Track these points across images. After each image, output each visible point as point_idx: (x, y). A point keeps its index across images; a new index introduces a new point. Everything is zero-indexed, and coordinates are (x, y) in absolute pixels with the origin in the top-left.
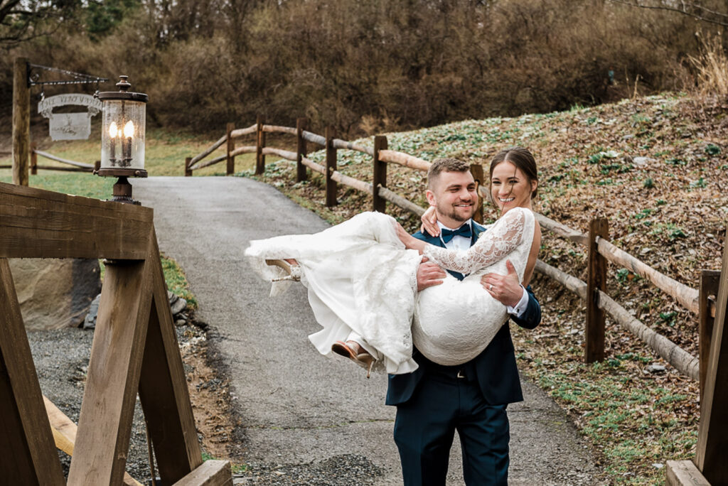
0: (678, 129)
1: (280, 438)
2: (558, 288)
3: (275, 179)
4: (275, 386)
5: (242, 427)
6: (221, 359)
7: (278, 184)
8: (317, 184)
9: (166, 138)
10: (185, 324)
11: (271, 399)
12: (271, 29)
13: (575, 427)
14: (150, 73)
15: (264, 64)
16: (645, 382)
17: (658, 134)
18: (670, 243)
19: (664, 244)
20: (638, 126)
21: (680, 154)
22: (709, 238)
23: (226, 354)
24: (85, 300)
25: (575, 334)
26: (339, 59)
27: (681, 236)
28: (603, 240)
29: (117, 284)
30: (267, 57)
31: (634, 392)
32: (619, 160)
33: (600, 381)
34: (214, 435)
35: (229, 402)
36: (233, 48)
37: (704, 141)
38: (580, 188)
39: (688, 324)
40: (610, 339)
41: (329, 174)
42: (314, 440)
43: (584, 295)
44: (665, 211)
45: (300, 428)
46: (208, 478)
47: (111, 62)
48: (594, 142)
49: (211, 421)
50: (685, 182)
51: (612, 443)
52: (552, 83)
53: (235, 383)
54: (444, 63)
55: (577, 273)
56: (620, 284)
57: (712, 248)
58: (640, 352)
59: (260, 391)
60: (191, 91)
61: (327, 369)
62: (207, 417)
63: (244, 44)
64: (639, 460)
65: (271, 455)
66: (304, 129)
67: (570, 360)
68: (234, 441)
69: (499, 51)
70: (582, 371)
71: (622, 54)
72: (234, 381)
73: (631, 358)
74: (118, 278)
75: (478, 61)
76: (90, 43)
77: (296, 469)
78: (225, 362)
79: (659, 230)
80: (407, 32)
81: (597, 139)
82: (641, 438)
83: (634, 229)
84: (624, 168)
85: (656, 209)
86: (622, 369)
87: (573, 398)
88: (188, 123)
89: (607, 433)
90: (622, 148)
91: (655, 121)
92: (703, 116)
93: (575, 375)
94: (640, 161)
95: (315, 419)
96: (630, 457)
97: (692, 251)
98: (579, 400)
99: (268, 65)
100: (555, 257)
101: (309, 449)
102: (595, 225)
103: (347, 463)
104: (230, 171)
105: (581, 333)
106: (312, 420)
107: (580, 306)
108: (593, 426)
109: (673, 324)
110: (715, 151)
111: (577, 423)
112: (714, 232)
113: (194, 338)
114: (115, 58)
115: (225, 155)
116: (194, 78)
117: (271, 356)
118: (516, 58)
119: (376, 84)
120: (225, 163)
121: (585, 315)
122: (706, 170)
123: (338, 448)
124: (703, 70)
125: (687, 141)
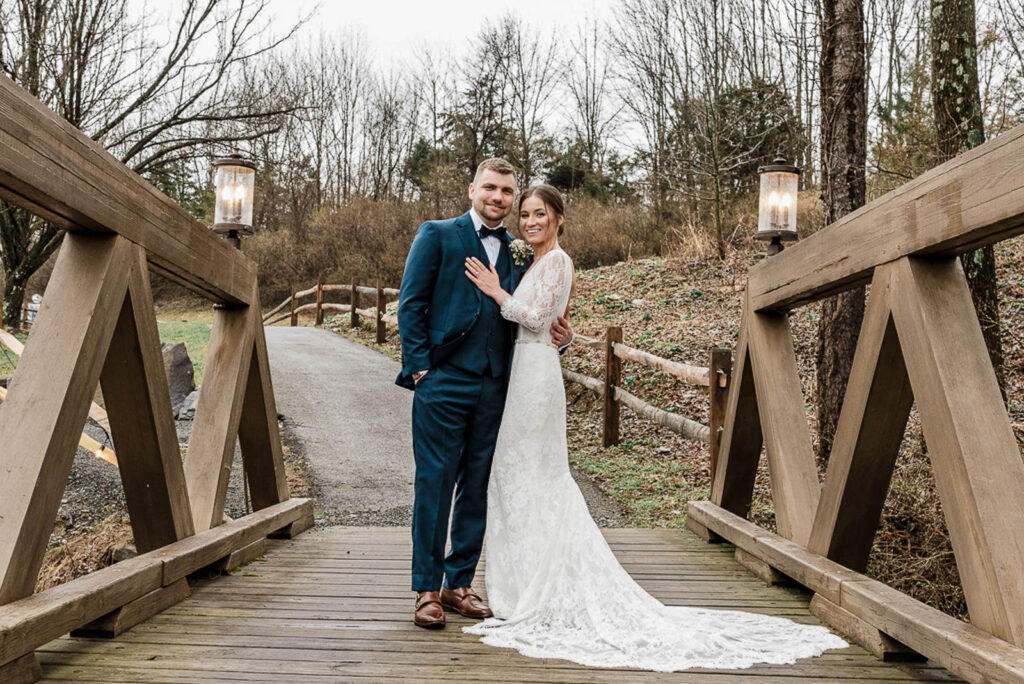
0: (667, 280)
1: (351, 494)
2: (577, 392)
3: (332, 327)
4: (343, 459)
5: (317, 486)
6: (296, 441)
7: (335, 329)
8: (370, 329)
11: (341, 467)
12: (326, 224)
13: (600, 490)
15: (320, 252)
16: (656, 459)
17: (651, 284)
18: (669, 356)
20: (634, 278)
21: (670, 297)
22: (701, 353)
23: (300, 436)
24: (180, 397)
25: (592, 428)
26: (381, 248)
27: (678, 351)
28: (618, 345)
29: (226, 324)
30: (322, 247)
31: (647, 466)
32: (620, 301)
33: (617, 459)
35: (305, 470)
36: (294, 240)
37: (689, 288)
38: (590, 321)
40: (623, 430)
41: (380, 317)
42: (380, 495)
43: (602, 391)
44: (663, 333)
45: (367, 487)
46: (295, 507)
48: (598, 290)
50: (676, 316)
51: (633, 500)
53: (310, 456)
55: (596, 376)
57: (704, 359)
58: (648, 439)
59: (331, 461)
63: (303, 236)
64: (659, 509)
65: (343, 505)
66: (358, 285)
67: (590, 445)
68: (311, 495)
70: (601, 452)
71: (609, 246)
72: (308, 455)
73: (641, 444)
74: (226, 320)
78: (300, 442)
79: (660, 347)
81: (601, 288)
82: (659, 495)
83: (638, 346)
84: (625, 307)
85: (656, 332)
86: (635, 451)
87: (596, 470)
89: (628, 493)
90: (622, 294)
91: (648, 274)
92: (687, 271)
93: (595, 455)
94: (637, 302)
95: (380, 482)
96: (650, 508)
98: (601, 471)
99: (323, 253)
101: (376, 502)
102: (611, 332)
104: (295, 324)
105: (597, 427)
106: (376, 482)
107: (595, 407)
108: (615, 489)
110: (699, 294)
111: (602, 487)
112: (705, 348)
115: (289, 314)
117: (339, 438)
120: (289, 319)
121: (601, 413)
122: (693, 308)
123: (400, 501)
124: (684, 239)
125: (675, 288)
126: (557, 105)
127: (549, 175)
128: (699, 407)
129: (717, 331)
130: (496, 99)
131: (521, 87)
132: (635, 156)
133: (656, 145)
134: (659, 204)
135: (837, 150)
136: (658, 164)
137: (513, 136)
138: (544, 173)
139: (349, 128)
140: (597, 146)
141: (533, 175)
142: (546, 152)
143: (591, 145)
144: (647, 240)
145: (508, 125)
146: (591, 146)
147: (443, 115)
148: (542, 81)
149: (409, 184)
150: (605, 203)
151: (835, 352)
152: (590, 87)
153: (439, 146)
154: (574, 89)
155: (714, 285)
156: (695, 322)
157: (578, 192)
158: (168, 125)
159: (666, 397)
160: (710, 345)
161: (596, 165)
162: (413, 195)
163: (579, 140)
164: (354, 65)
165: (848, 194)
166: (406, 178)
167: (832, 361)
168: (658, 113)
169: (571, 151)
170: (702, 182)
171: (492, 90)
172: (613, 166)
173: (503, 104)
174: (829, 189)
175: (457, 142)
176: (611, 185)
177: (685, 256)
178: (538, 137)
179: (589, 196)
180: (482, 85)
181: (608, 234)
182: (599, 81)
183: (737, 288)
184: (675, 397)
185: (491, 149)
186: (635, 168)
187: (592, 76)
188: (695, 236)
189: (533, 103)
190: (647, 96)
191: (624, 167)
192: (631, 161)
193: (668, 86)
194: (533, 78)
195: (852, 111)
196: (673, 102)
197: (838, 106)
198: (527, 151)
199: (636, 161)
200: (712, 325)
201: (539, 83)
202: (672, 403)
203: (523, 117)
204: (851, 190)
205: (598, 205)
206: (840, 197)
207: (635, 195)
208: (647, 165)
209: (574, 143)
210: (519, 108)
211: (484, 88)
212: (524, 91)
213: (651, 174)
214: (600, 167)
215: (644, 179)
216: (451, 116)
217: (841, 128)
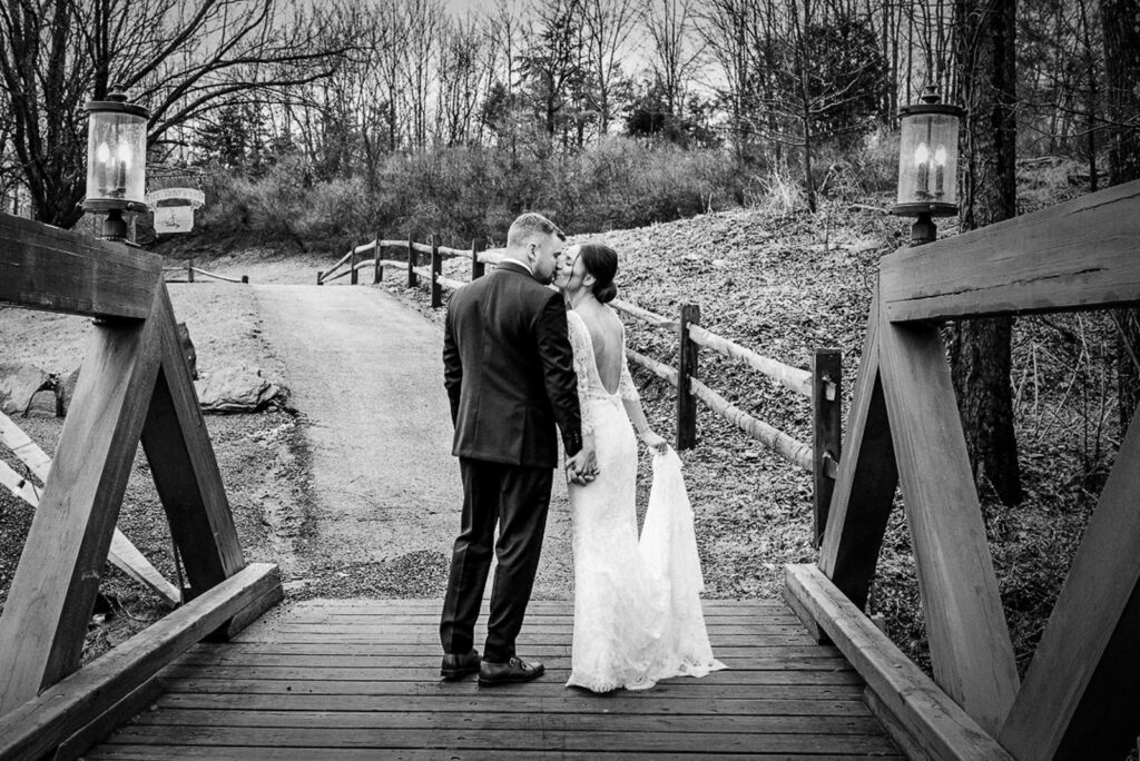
0: (751, 237)
1: (352, 532)
2: (646, 377)
3: (390, 286)
4: (356, 474)
5: (314, 518)
6: (305, 446)
7: (392, 290)
8: (426, 290)
9: (310, 261)
10: (277, 410)
11: (350, 487)
12: (398, 172)
14: (297, 208)
15: (393, 200)
16: (741, 470)
17: (733, 241)
18: (755, 334)
19: (749, 334)
20: (714, 234)
21: (755, 256)
22: (793, 329)
23: (311, 441)
25: (664, 422)
26: (455, 196)
27: (766, 327)
28: (694, 326)
30: (394, 195)
31: (731, 481)
32: (698, 262)
33: (693, 469)
34: (282, 528)
35: (305, 491)
37: (777, 246)
38: (664, 286)
39: (778, 411)
40: (700, 427)
41: (435, 278)
42: (390, 534)
43: (675, 382)
44: (748, 303)
45: (376, 520)
46: (241, 590)
47: (265, 199)
48: (674, 248)
49: (282, 512)
50: (762, 280)
51: (712, 538)
52: (631, 216)
53: (316, 471)
54: (541, 200)
55: (666, 360)
56: (707, 373)
57: (796, 337)
58: (731, 439)
59: (340, 479)
60: (331, 223)
61: (413, 456)
62: (280, 507)
63: (376, 185)
64: (747, 558)
65: (339, 551)
66: (416, 241)
68: (302, 535)
69: (586, 190)
71: (689, 193)
72: (314, 469)
73: (722, 446)
75: (570, 198)
76: (249, 184)
77: (363, 569)
78: (308, 449)
79: (744, 321)
80: (510, 175)
81: (678, 246)
82: (744, 531)
83: (719, 320)
84: (704, 269)
85: (739, 302)
86: (715, 456)
88: (329, 250)
89: (707, 526)
90: (701, 253)
91: (730, 230)
92: (774, 226)
94: (718, 263)
95: (393, 511)
96: (735, 555)
97: (777, 341)
99: (396, 201)
100: (643, 347)
101: (382, 544)
102: (687, 311)
103: (422, 562)
104: (354, 281)
105: (670, 421)
106: (390, 511)
107: (668, 394)
109: (763, 411)
110: (788, 254)
112: (798, 323)
113: (283, 425)
114: (269, 195)
115: (350, 269)
116: (334, 212)
117: (358, 442)
118: (601, 195)
119: (484, 217)
120: (350, 275)
121: (675, 403)
122: (781, 270)
123: (414, 544)
124: (770, 189)
125: (760, 246)
126: (636, 46)
127: (628, 119)
128: (792, 399)
129: (811, 302)
130: (574, 41)
131: (599, 27)
132: (716, 98)
133: (737, 87)
134: (741, 147)
135: (979, 83)
136: (739, 106)
137: (591, 79)
138: (623, 117)
139: (424, 72)
140: (677, 89)
141: (612, 119)
142: (624, 95)
143: (670, 87)
144: (728, 185)
145: (585, 68)
146: (671, 89)
147: (520, 58)
148: (620, 21)
149: (486, 130)
150: (685, 148)
151: (975, 350)
152: (670, 28)
153: (515, 91)
154: (653, 30)
155: (805, 243)
156: (786, 289)
157: (658, 136)
158: (209, 68)
159: (752, 385)
160: (804, 319)
161: (676, 108)
162: (490, 140)
163: (659, 82)
164: (427, 7)
165: (993, 142)
166: (483, 123)
167: (970, 362)
168: (740, 54)
169: (651, 95)
170: (785, 125)
171: (569, 32)
172: (695, 109)
173: (580, 46)
174: (969, 136)
175: (533, 86)
176: (692, 129)
177: (769, 209)
178: (617, 80)
179: (669, 140)
180: (559, 26)
181: (688, 180)
182: (679, 20)
183: (831, 246)
184: (763, 385)
185: (568, 92)
186: (715, 111)
187: (672, 15)
188: (782, 186)
189: (611, 44)
190: (728, 36)
191: (705, 110)
192: (712, 104)
193: (749, 25)
194: (611, 18)
195: (1000, 32)
196: (754, 41)
197: (981, 26)
198: (605, 94)
199: (717, 103)
200: (804, 294)
201: (616, 23)
202: (760, 393)
203: (600, 59)
204: (998, 136)
205: (677, 149)
206: (983, 146)
207: (715, 139)
208: (727, 108)
209: (654, 85)
210: (596, 49)
211: (560, 31)
212: (601, 31)
213: (732, 116)
214: (680, 110)
215: (725, 122)
216: (528, 59)
217: (984, 56)
